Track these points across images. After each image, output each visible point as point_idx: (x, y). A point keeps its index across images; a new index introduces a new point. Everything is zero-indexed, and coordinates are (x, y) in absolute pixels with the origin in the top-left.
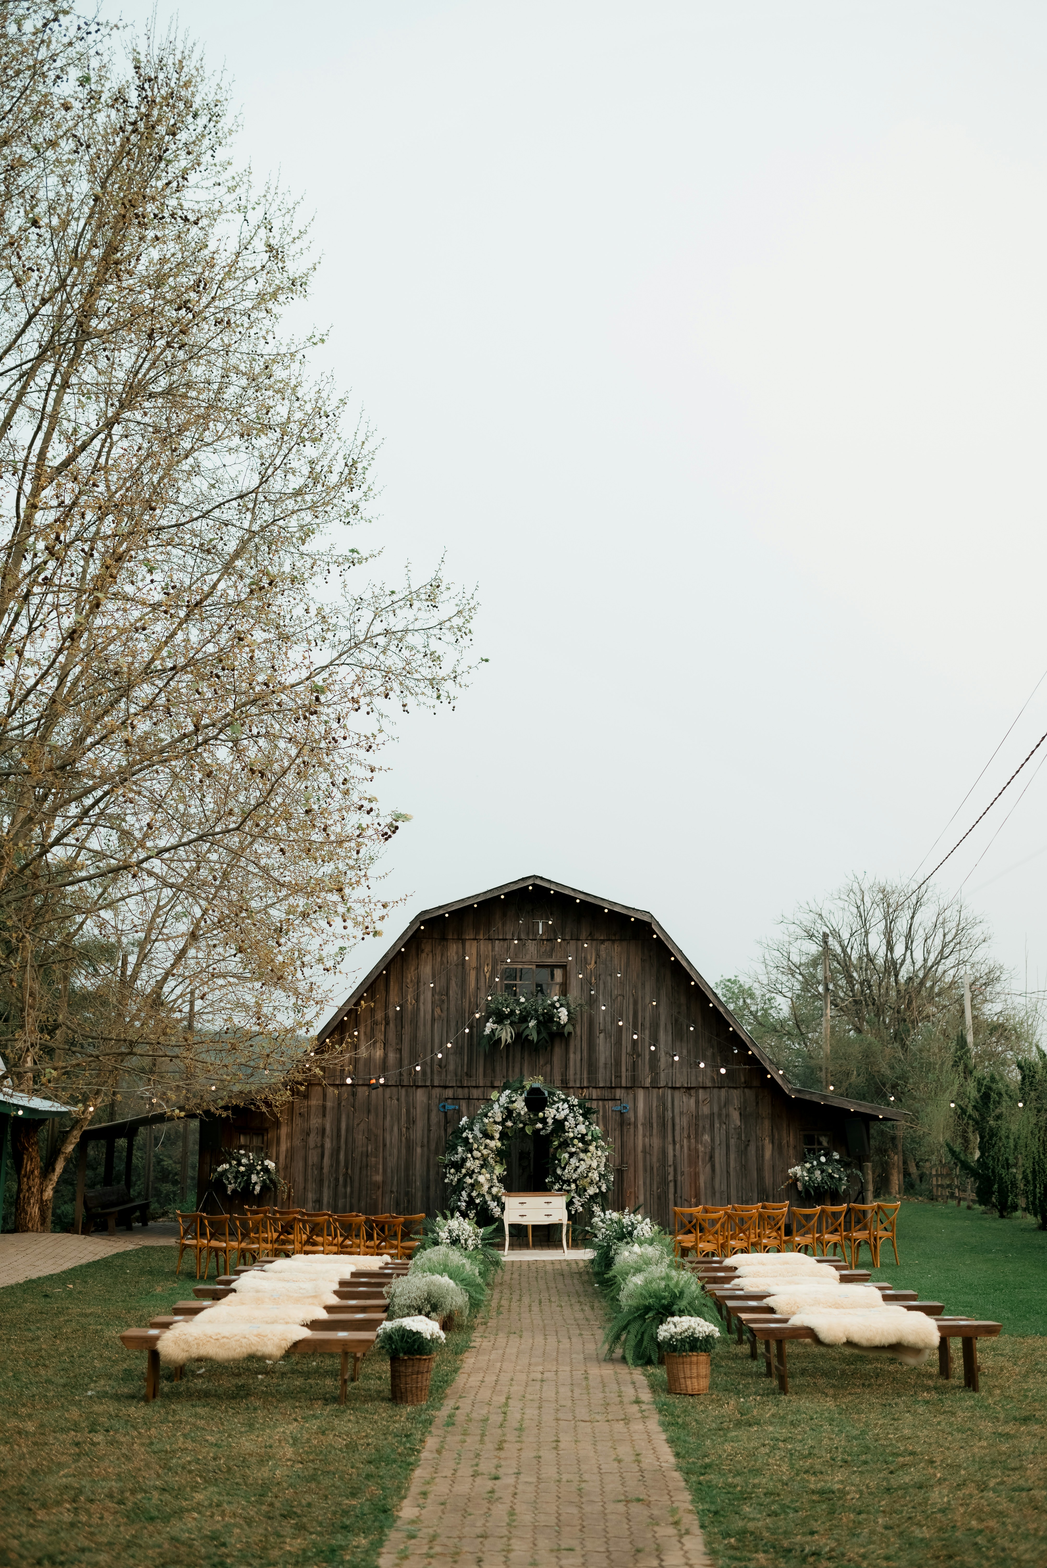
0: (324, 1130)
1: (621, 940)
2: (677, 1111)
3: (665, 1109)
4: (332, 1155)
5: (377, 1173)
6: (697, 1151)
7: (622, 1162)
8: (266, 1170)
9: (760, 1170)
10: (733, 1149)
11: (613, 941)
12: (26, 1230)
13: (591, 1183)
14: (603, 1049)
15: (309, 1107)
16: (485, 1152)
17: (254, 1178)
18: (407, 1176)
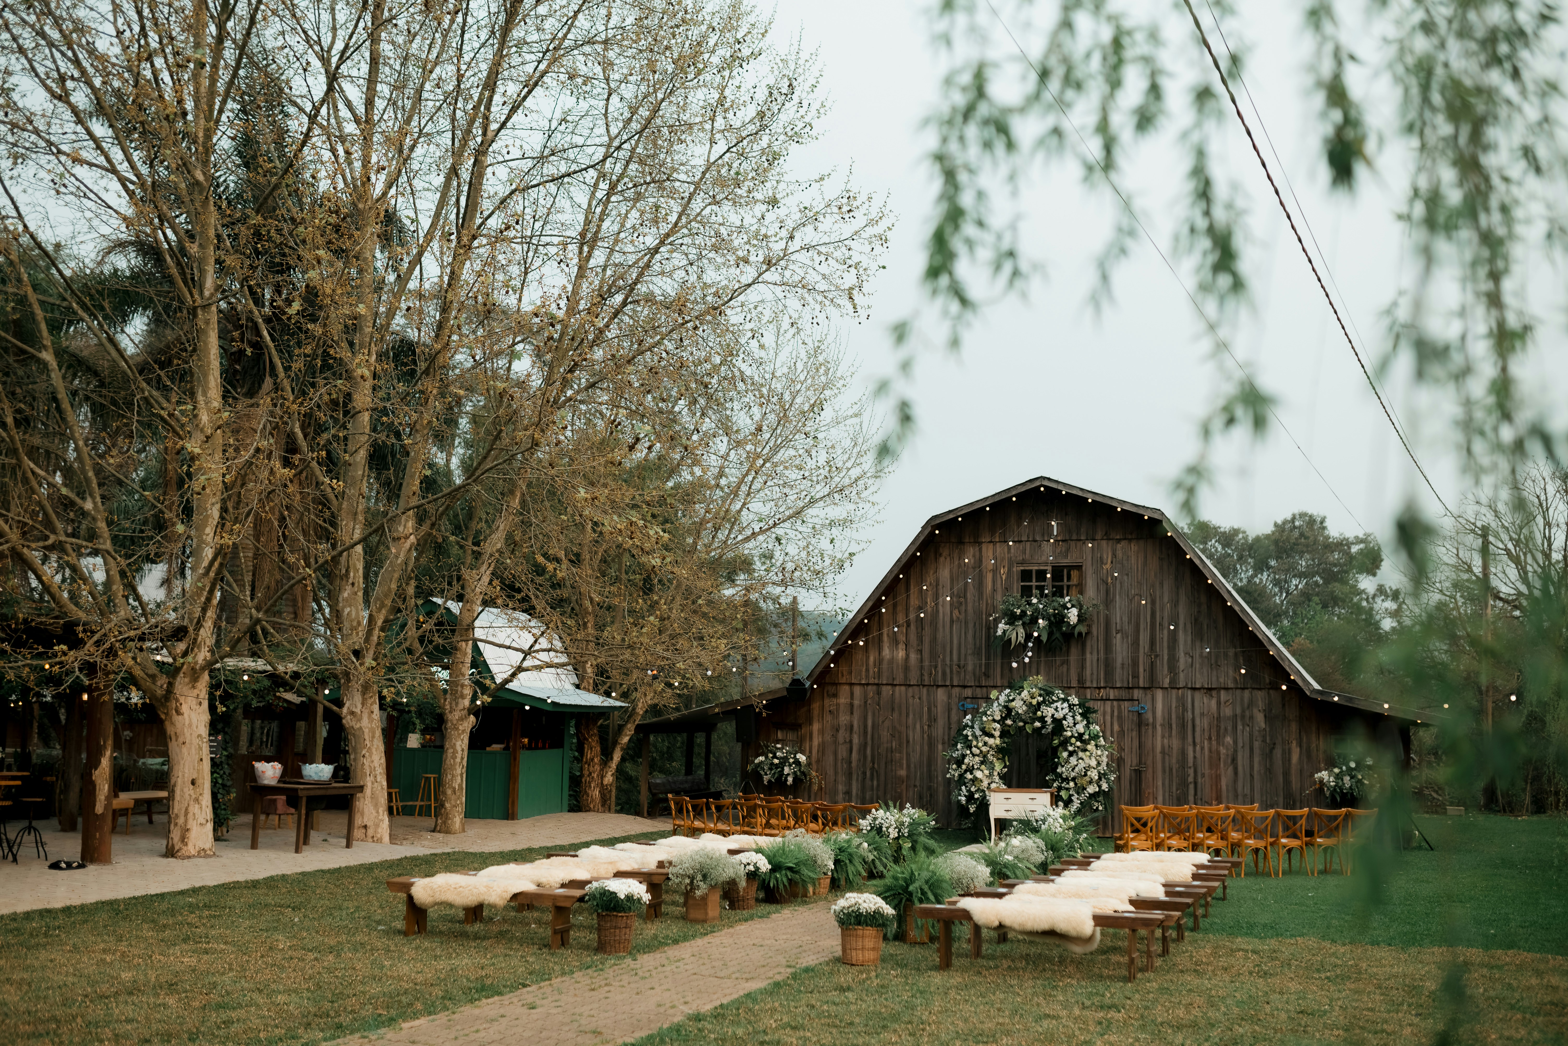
0: (852, 726)
1: (1138, 539)
2: (1197, 712)
3: (1185, 710)
4: (859, 751)
5: (901, 767)
6: (1218, 753)
7: (1140, 762)
8: (797, 762)
9: (1286, 774)
10: (1257, 751)
11: (1130, 540)
12: (588, 810)
13: (1091, 782)
14: (1121, 650)
15: (838, 705)
16: (984, 749)
17: (786, 770)
18: (929, 771)
